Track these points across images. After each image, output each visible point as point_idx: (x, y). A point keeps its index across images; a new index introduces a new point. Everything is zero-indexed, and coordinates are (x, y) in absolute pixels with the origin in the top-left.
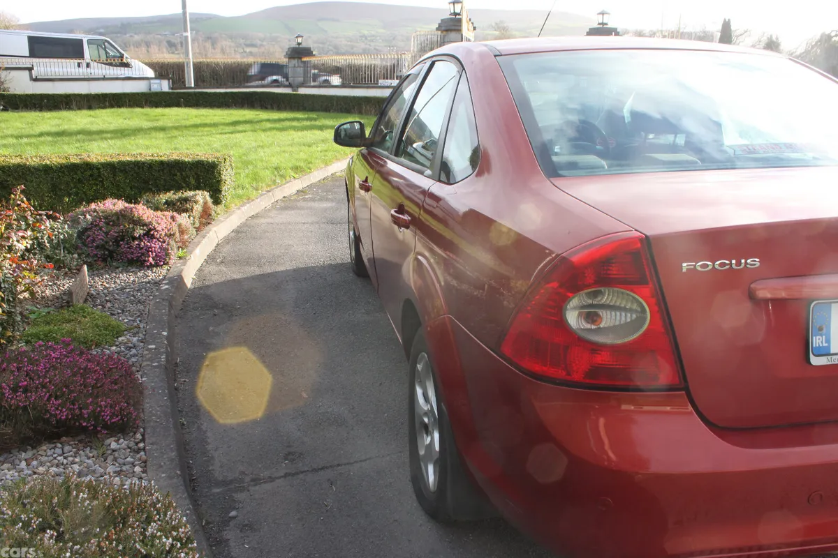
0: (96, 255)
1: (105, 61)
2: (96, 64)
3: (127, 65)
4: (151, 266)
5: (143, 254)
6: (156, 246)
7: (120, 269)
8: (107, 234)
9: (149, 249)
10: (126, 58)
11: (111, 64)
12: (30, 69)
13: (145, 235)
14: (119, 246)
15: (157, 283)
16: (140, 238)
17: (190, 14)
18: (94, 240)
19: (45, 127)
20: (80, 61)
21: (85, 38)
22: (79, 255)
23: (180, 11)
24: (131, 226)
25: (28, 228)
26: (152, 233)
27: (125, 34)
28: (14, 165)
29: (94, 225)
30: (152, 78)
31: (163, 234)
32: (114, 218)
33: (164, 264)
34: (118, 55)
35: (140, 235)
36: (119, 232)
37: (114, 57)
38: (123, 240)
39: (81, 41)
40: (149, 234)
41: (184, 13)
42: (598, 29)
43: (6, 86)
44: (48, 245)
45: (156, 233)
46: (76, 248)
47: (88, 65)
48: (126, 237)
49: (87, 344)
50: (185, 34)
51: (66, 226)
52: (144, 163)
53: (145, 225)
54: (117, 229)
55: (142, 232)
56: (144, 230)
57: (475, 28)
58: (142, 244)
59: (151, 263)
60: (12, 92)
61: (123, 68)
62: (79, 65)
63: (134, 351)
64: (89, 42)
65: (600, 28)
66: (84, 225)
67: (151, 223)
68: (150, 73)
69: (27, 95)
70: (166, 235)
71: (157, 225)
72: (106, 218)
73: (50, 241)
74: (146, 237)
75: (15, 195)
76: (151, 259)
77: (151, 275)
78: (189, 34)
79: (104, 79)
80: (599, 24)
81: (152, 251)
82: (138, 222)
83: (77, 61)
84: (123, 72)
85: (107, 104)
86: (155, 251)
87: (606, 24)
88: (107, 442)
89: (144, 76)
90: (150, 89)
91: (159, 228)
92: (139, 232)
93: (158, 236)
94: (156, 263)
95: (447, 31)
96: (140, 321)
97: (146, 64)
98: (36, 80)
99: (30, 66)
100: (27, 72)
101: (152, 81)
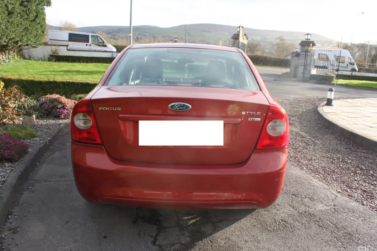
0: (44, 113)
1: (97, 44)
2: (94, 45)
3: (105, 46)
4: (62, 119)
5: (60, 114)
6: (66, 111)
7: (51, 119)
8: (49, 106)
9: (62, 112)
10: (106, 43)
11: (100, 46)
12: (67, 46)
13: (62, 107)
14: (52, 110)
15: (60, 124)
16: (60, 108)
17: (133, 26)
18: (44, 108)
19: (65, 69)
20: (87, 43)
21: (90, 35)
22: (39, 112)
23: (129, 25)
24: (57, 104)
25: (16, 100)
26: (65, 107)
27: (119, 33)
28: (30, 80)
29: (45, 102)
30: (115, 52)
31: (69, 108)
32: (53, 101)
33: (67, 118)
34: (102, 42)
35: (60, 107)
36: (53, 106)
37: (101, 42)
38: (54, 108)
39: (88, 36)
40: (64, 107)
41: (131, 26)
42: (305, 41)
43: (57, 52)
44: (27, 107)
45: (66, 107)
46: (38, 110)
47: (90, 45)
48: (55, 107)
49: (20, 138)
50: (130, 35)
51: (35, 102)
52: (75, 83)
53: (63, 104)
54: (52, 104)
55: (61, 106)
56: (62, 105)
57: (247, 39)
58: (60, 110)
59: (62, 118)
60: (59, 54)
61: (104, 47)
62: (87, 45)
63: (34, 142)
64: (92, 36)
65: (306, 41)
66: (41, 102)
67: (65, 103)
68: (114, 50)
69: (64, 56)
70: (70, 108)
71: (67, 104)
72: (50, 100)
73: (28, 106)
74: (62, 108)
75: (13, 88)
76: (62, 116)
77: (61, 121)
78: (131, 35)
79: (95, 51)
80: (306, 39)
81: (63, 114)
82: (61, 103)
83: (85, 44)
84: (104, 49)
85: (94, 61)
86: (65, 114)
87: (309, 39)
88: (5, 164)
89: (111, 51)
90: (112, 56)
91: (68, 106)
92: (60, 106)
93: (67, 108)
94: (64, 118)
95: (235, 39)
96: (44, 134)
97: (113, 46)
98: (69, 50)
99: (67, 45)
100: (66, 47)
101: (114, 53)
